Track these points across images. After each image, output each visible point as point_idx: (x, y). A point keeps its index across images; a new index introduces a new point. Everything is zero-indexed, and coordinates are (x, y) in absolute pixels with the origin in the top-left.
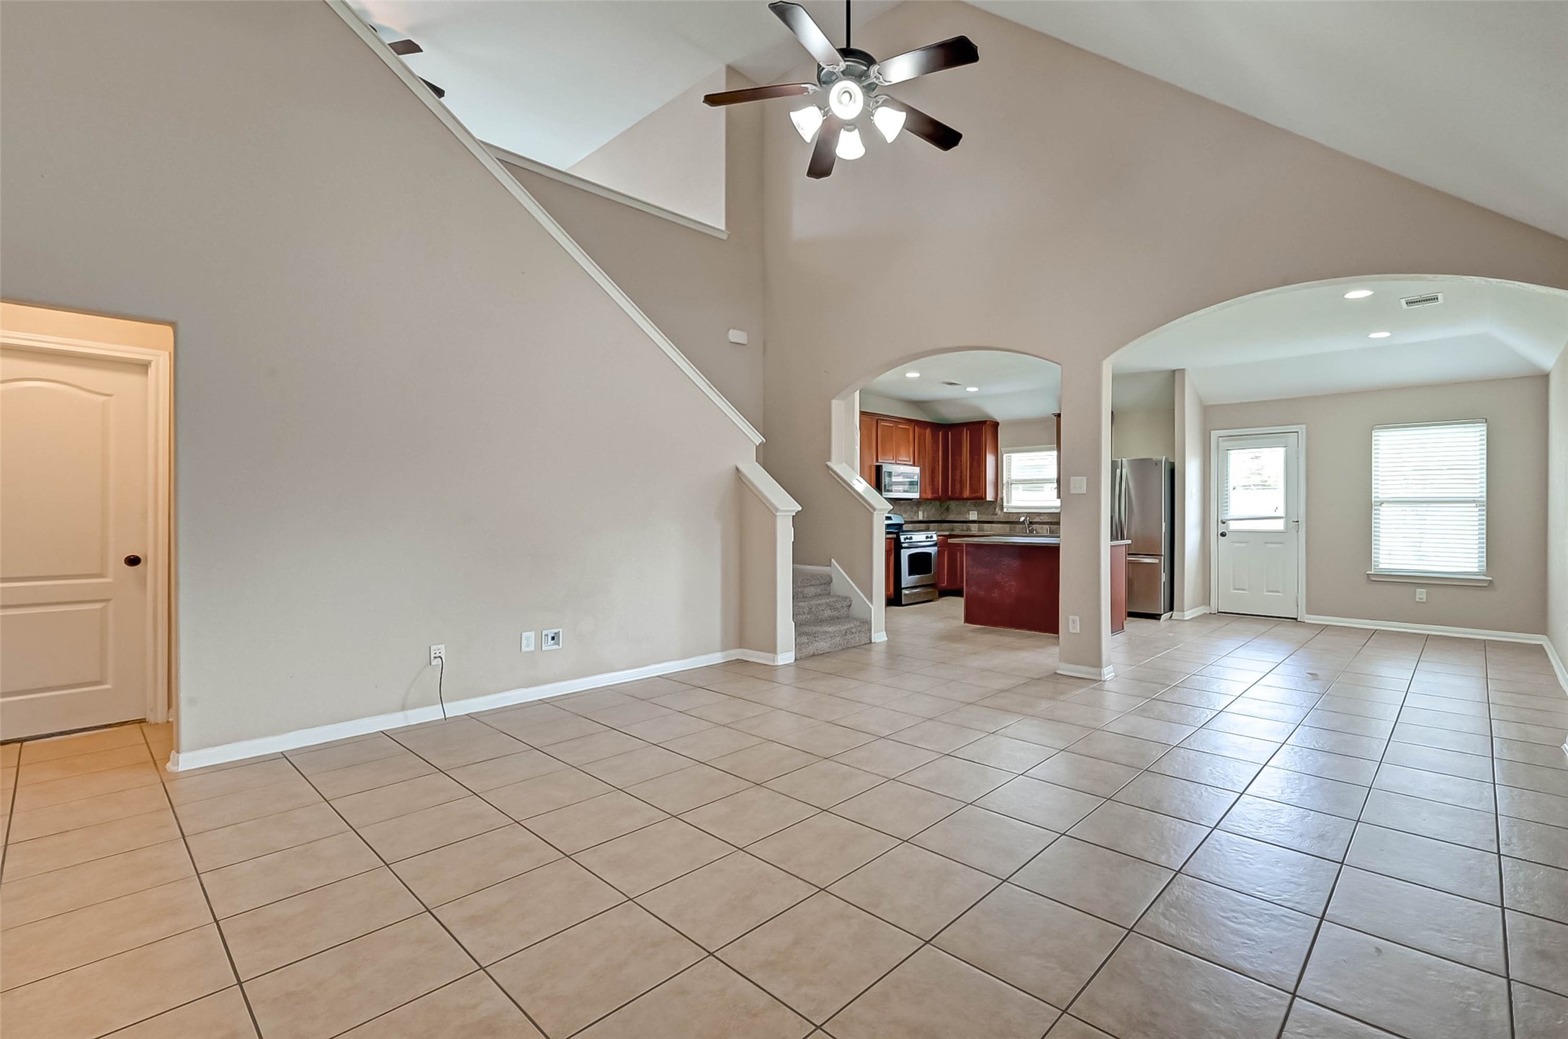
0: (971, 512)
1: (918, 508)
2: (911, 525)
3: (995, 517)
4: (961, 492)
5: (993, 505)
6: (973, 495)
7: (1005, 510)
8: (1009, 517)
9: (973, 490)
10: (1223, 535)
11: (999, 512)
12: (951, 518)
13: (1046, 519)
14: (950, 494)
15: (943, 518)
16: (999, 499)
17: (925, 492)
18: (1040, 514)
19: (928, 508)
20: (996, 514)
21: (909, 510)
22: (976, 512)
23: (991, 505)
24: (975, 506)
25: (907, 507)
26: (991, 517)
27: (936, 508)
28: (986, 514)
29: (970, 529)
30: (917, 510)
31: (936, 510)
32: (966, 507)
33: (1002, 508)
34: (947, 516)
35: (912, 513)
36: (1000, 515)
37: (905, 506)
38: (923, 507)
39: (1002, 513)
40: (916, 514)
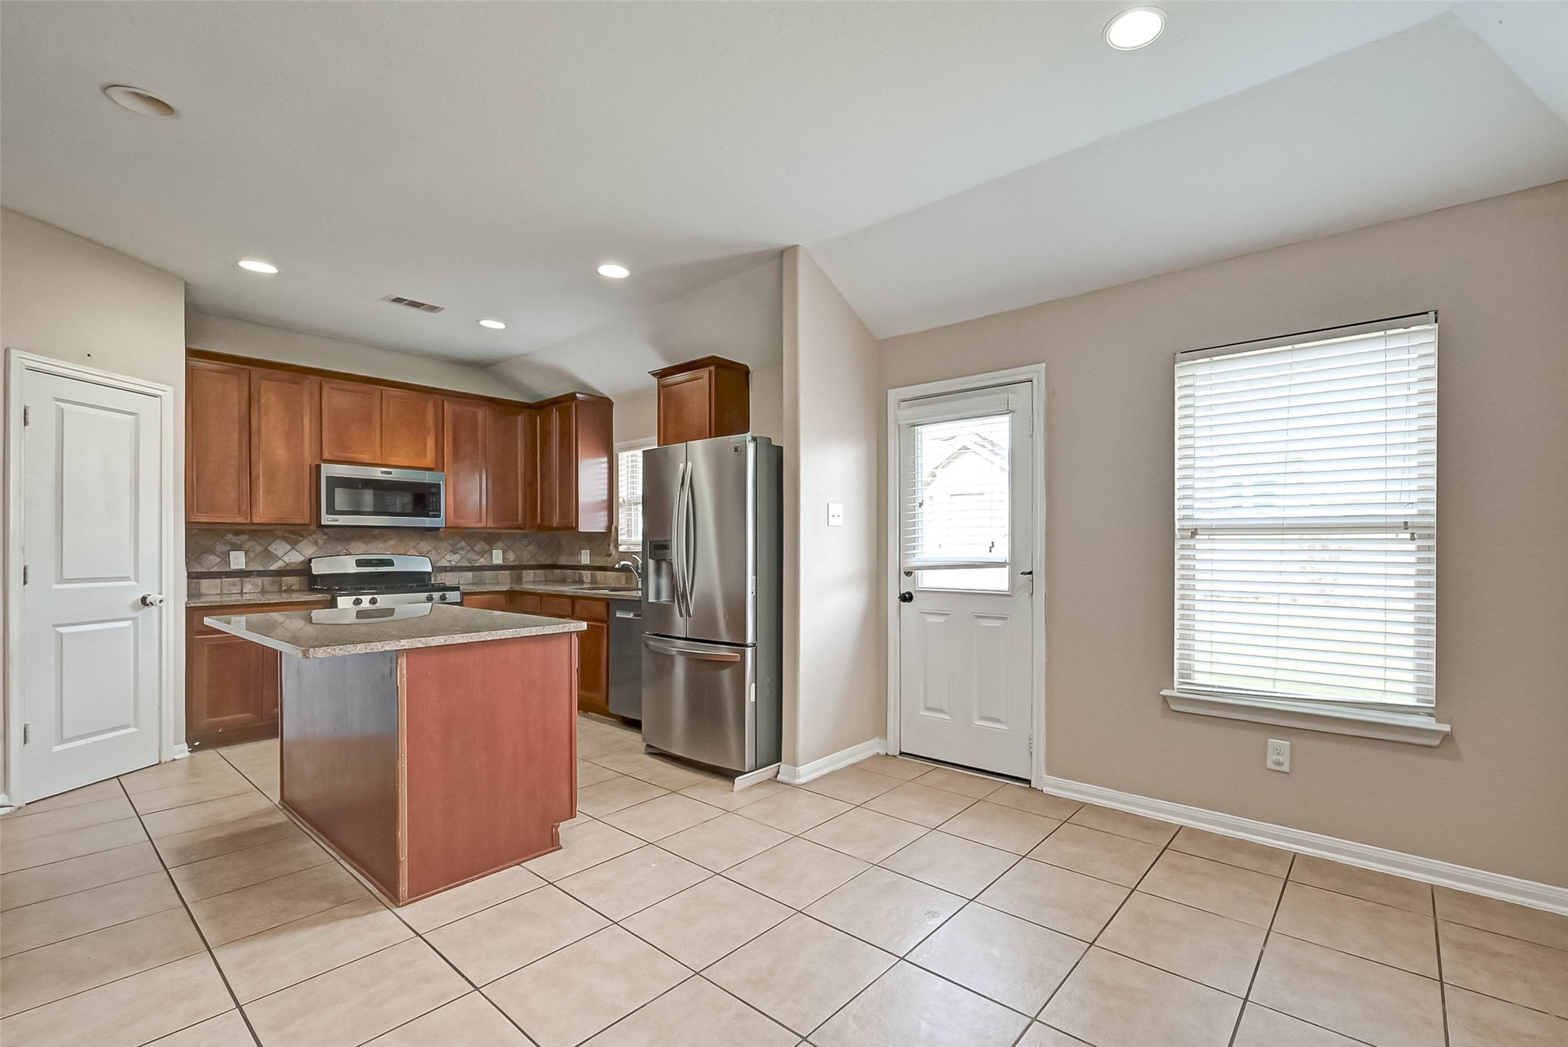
0: (582, 551)
2: (470, 574)
3: (609, 559)
4: (551, 518)
5: (607, 540)
6: (563, 522)
7: (621, 549)
8: (624, 560)
9: (562, 514)
10: (907, 598)
11: (613, 552)
12: (563, 560)
14: (539, 521)
16: (613, 530)
19: (518, 544)
20: (610, 555)
21: (462, 548)
22: (589, 551)
23: (605, 539)
24: (588, 541)
25: (459, 543)
26: (604, 559)
27: (538, 544)
28: (599, 555)
29: (582, 580)
30: (487, 548)
31: (541, 548)
32: (578, 544)
33: (616, 545)
34: (558, 557)
35: (472, 553)
36: (614, 556)
37: (453, 540)
38: (506, 543)
39: (617, 553)
40: (484, 554)
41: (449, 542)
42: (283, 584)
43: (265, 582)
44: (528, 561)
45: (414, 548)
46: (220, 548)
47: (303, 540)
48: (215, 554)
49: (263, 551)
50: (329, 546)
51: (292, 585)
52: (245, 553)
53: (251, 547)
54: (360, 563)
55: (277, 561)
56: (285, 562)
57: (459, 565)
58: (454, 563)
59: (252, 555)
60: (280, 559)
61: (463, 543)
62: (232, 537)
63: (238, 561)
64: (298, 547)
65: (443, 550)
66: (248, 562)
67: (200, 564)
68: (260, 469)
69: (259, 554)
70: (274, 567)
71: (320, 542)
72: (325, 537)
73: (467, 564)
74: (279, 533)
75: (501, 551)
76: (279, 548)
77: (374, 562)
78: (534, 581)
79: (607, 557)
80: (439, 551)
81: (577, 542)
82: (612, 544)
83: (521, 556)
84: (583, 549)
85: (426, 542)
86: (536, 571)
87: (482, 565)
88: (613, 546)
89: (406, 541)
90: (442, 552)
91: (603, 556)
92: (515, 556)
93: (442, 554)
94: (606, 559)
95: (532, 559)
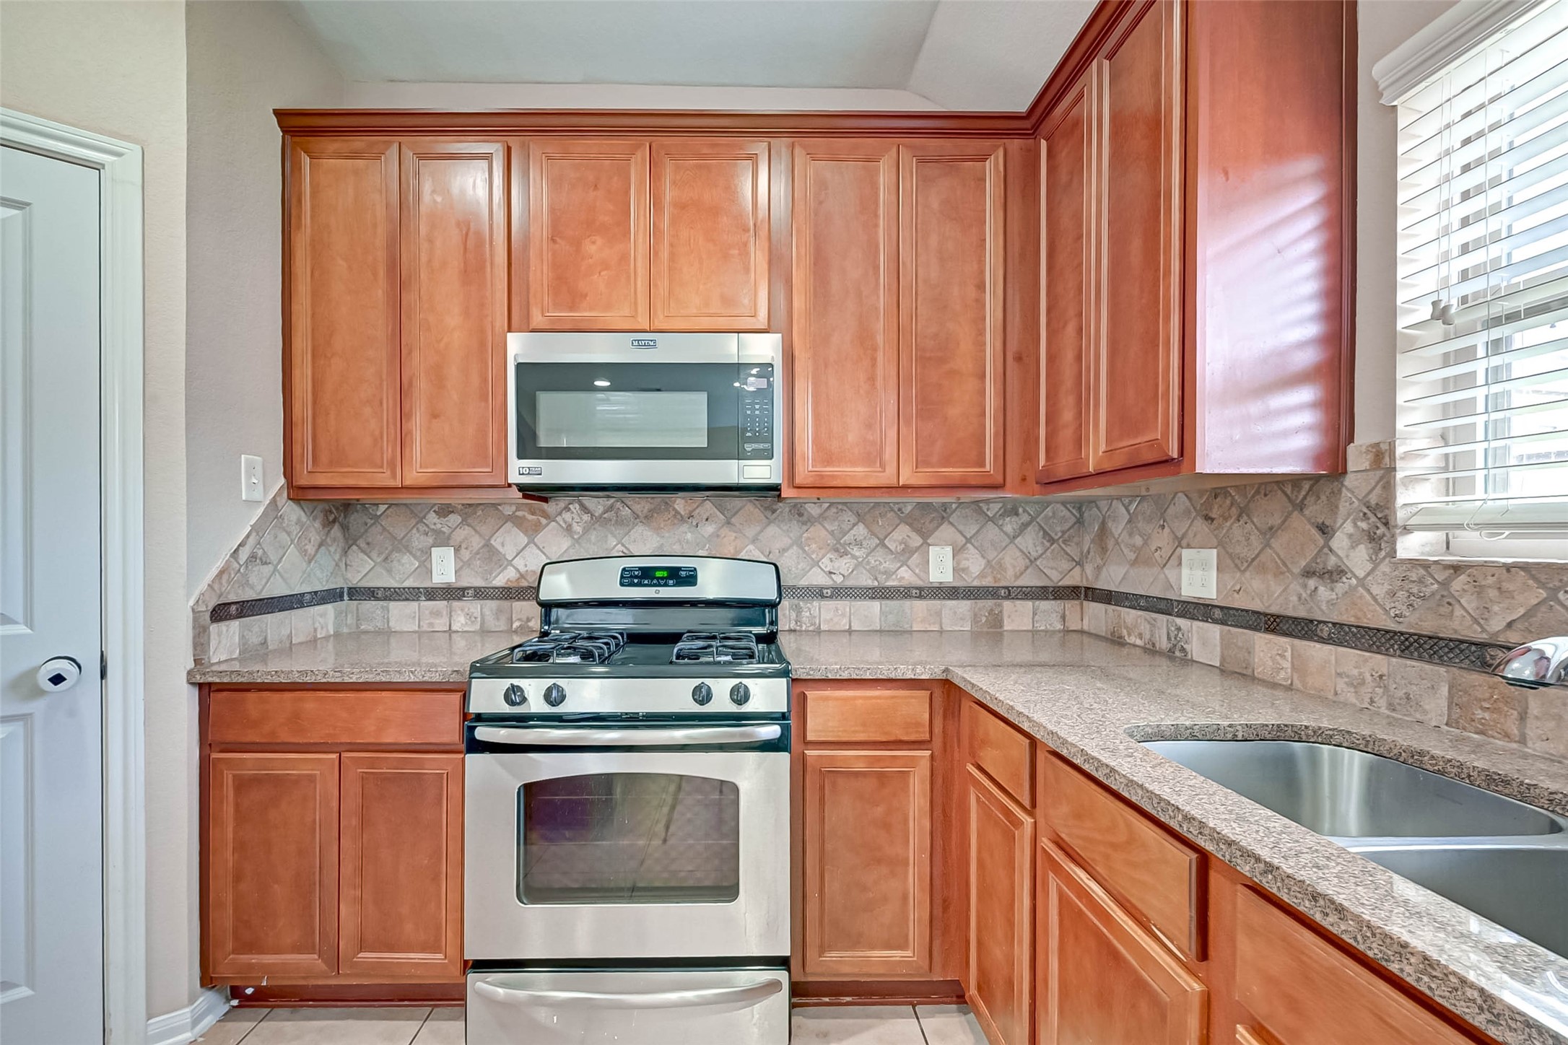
1: (925, 535)
2: (876, 606)
3: (1324, 593)
5: (1315, 509)
6: (1123, 451)
7: (1410, 546)
8: (1447, 600)
9: (1119, 421)
11: (1358, 560)
12: (1113, 577)
14: (1042, 461)
17: (873, 459)
19: (992, 532)
20: (1334, 575)
21: (859, 544)
22: (1215, 551)
25: (851, 529)
26: (1295, 587)
27: (1045, 533)
28: (1262, 569)
29: (1183, 650)
30: (916, 541)
31: (1052, 541)
32: (1167, 530)
33: (1382, 530)
34: (1099, 569)
35: (880, 554)
36: (1362, 582)
37: (836, 523)
38: (961, 528)
39: (1385, 567)
40: (909, 558)
41: (830, 528)
42: (514, 619)
43: (487, 612)
44: (1017, 577)
45: (754, 541)
46: (418, 540)
47: (547, 525)
48: (411, 553)
49: (483, 546)
50: (593, 536)
51: (529, 620)
52: (457, 550)
53: (466, 539)
54: (629, 578)
55: (505, 568)
56: (517, 570)
57: (849, 583)
58: (839, 579)
59: (466, 555)
60: (510, 563)
61: (861, 530)
62: (436, 520)
63: (444, 568)
64: (539, 539)
65: (814, 546)
66: (461, 568)
67: (389, 571)
68: (418, 364)
69: (477, 553)
70: (500, 581)
71: (578, 528)
72: (586, 517)
73: (869, 582)
74: (508, 510)
75: (949, 550)
76: (509, 541)
77: (659, 574)
78: (1034, 632)
79: (1312, 583)
80: (807, 548)
81: (1162, 522)
82: (1349, 527)
83: (1000, 564)
84: (1189, 546)
85: (779, 526)
86: (1037, 603)
87: (904, 583)
88: (1350, 536)
89: (737, 525)
90: (813, 552)
91: (1296, 570)
92: (983, 562)
93: (814, 556)
94: (1305, 586)
95: (1029, 571)
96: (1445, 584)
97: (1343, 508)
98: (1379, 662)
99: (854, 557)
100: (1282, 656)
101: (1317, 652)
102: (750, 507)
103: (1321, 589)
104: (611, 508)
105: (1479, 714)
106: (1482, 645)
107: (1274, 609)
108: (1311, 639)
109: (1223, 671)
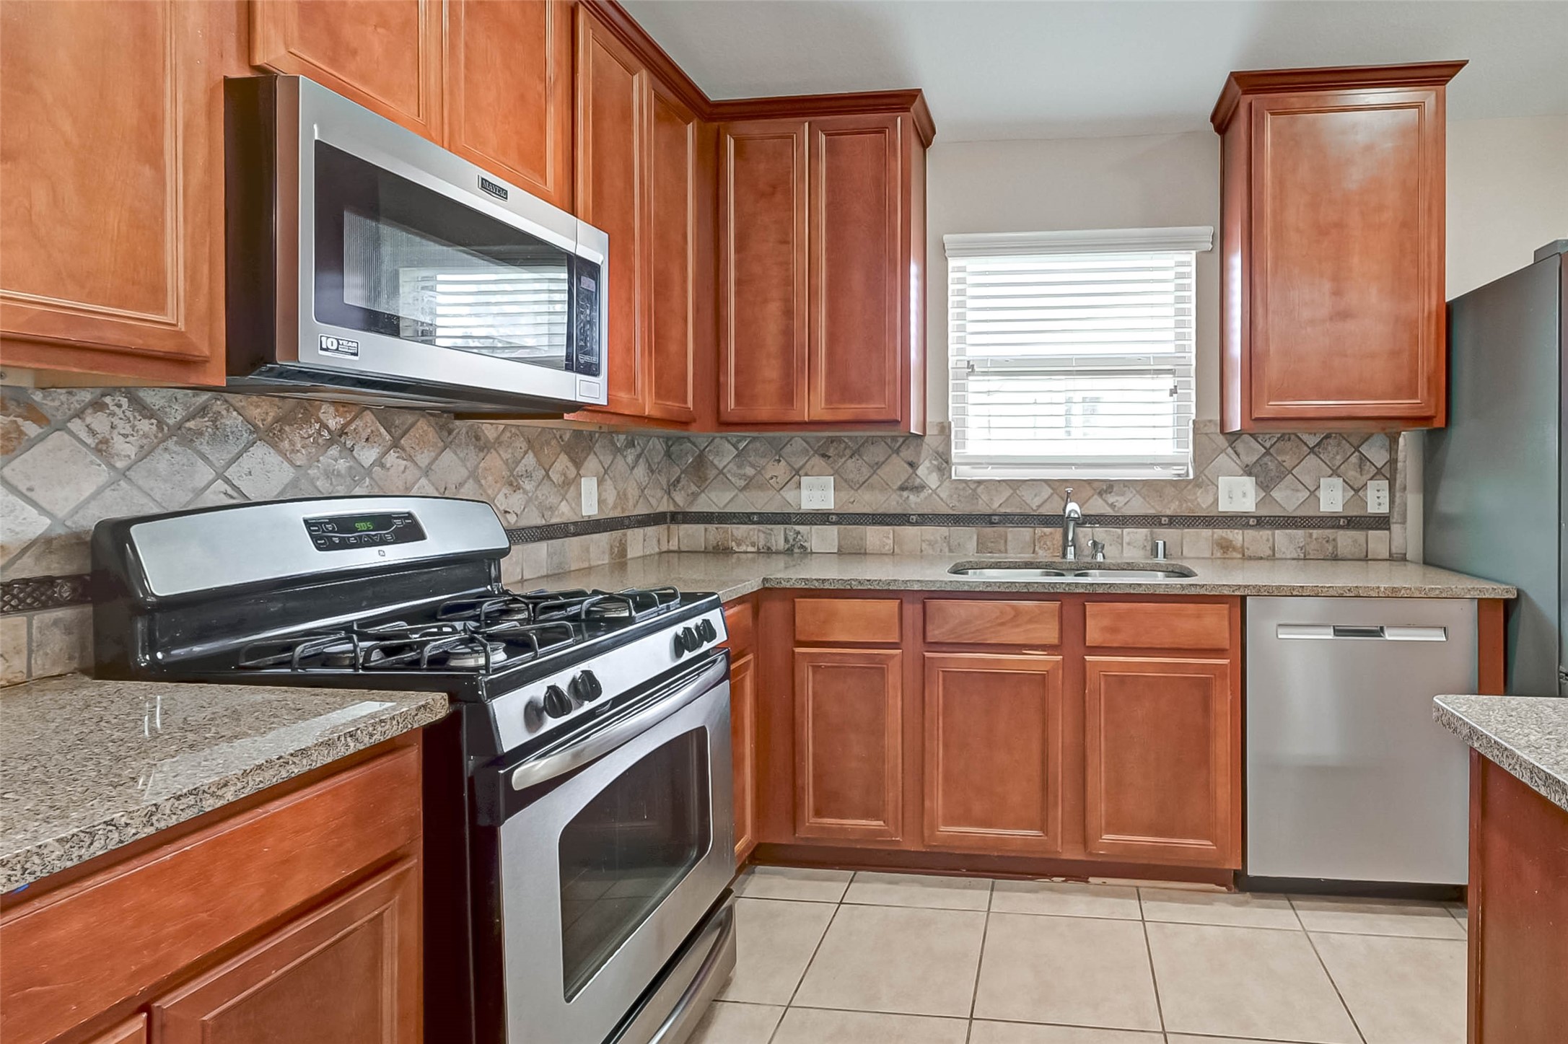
0: (804, 479)
1: (578, 464)
2: (543, 547)
3: (913, 498)
4: (788, 396)
5: (907, 453)
6: (848, 411)
7: (957, 471)
8: (975, 496)
9: (840, 390)
11: (933, 480)
12: (716, 500)
13: (1137, 506)
15: (680, 500)
16: (938, 428)
17: (631, 385)
18: (1107, 487)
19: (620, 463)
20: (919, 488)
21: (529, 475)
22: (832, 478)
23: (897, 452)
24: (824, 456)
25: (523, 458)
26: (895, 497)
27: (649, 465)
28: (872, 487)
29: (802, 547)
30: (572, 472)
31: (652, 471)
32: (783, 461)
33: (945, 465)
34: (695, 496)
35: (546, 489)
36: (934, 491)
37: (510, 451)
38: (601, 458)
39: (947, 483)
40: (566, 492)
41: (505, 456)
44: (634, 506)
45: (427, 472)
47: (41, 438)
50: (161, 462)
57: (524, 523)
61: (530, 459)
65: (490, 479)
71: (125, 448)
72: (146, 426)
73: (538, 520)
75: (596, 478)
77: (360, 526)
78: (644, 557)
79: (905, 494)
80: (483, 482)
81: (777, 458)
82: (927, 463)
83: (625, 495)
84: (806, 475)
85: (456, 453)
86: (646, 528)
87: (564, 520)
88: (928, 468)
89: (407, 449)
90: (490, 486)
91: (895, 487)
92: (615, 492)
93: (490, 492)
94: (901, 496)
95: (641, 500)
96: (974, 490)
97: (923, 455)
98: (944, 530)
99: (525, 492)
100: (888, 538)
101: (909, 531)
102: (422, 425)
103: (912, 497)
104: (203, 410)
105: (990, 545)
106: (990, 515)
107: (880, 511)
108: (904, 525)
109: (840, 553)
